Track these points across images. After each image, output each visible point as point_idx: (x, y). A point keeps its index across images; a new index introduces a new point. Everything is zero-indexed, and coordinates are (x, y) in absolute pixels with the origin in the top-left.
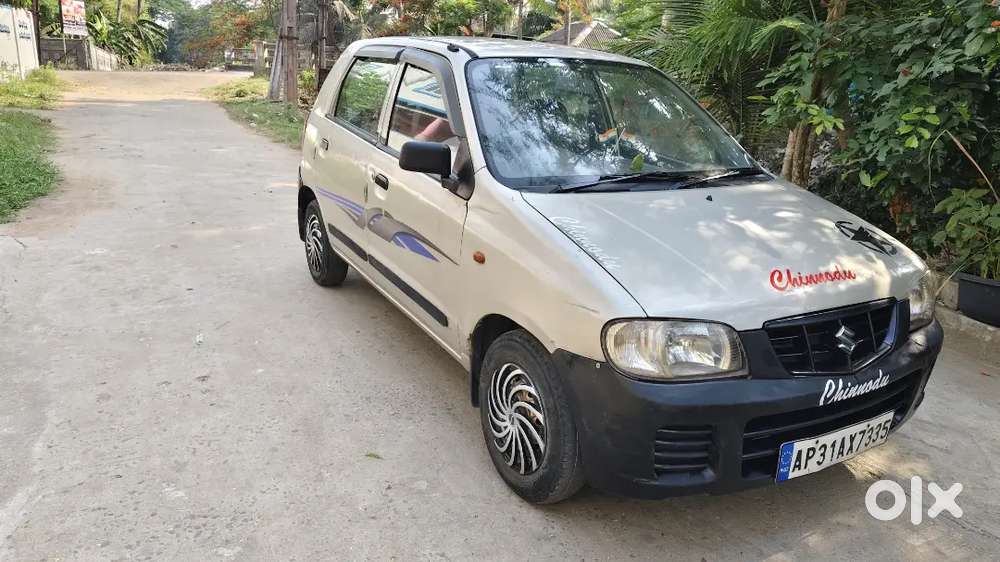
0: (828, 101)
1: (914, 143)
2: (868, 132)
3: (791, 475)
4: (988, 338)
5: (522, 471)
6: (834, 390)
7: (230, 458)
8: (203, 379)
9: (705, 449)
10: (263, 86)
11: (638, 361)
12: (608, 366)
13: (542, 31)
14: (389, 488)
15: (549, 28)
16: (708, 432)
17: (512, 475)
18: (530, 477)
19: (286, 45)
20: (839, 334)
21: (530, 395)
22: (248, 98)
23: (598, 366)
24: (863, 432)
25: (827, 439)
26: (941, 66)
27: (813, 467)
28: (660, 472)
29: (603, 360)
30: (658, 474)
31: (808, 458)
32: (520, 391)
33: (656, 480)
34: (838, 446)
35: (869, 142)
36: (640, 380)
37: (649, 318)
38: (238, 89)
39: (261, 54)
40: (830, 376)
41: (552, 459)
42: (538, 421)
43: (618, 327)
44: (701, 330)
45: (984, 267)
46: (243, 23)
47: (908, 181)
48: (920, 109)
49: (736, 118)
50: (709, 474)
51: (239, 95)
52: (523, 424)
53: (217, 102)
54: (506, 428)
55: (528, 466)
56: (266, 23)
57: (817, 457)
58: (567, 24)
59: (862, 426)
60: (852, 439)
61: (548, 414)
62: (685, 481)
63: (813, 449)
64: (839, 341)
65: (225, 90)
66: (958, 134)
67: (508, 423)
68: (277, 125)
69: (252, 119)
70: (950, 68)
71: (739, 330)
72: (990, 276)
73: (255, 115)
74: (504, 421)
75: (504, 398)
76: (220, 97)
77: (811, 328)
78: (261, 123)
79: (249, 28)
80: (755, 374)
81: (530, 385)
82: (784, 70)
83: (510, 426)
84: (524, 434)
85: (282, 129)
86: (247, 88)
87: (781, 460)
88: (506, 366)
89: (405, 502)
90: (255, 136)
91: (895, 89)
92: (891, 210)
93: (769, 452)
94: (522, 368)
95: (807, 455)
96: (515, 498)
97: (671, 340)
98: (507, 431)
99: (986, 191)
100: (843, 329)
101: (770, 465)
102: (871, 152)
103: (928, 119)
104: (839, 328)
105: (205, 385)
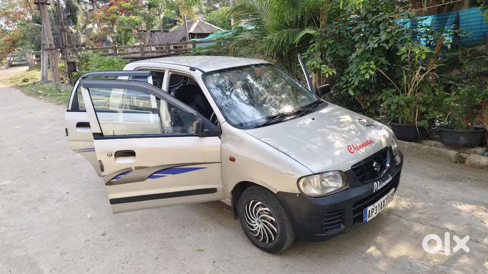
0: (328, 60)
1: (367, 77)
2: (348, 73)
3: (368, 220)
4: (406, 147)
5: (267, 242)
6: (377, 186)
7: (140, 266)
8: (104, 235)
9: (340, 218)
10: (37, 75)
11: (312, 190)
12: (302, 194)
13: (171, 27)
14: (214, 262)
15: (175, 24)
16: (340, 212)
17: (262, 245)
18: (272, 243)
19: (50, 53)
20: (374, 165)
21: (266, 211)
22: (30, 82)
23: (298, 195)
24: (387, 198)
25: (377, 204)
26: (373, 45)
27: (374, 215)
28: (327, 230)
29: (299, 192)
30: (326, 231)
31: (372, 212)
32: (262, 211)
33: (326, 233)
34: (380, 205)
35: (350, 77)
36: (315, 198)
37: (314, 174)
38: (23, 78)
39: (32, 58)
40: (375, 181)
41: (281, 234)
42: (272, 220)
43: (303, 180)
44: (331, 174)
45: (400, 119)
46: (10, 40)
47: (364, 87)
48: (367, 63)
49: (287, 68)
50: (342, 226)
51: (24, 81)
52: (265, 223)
53: (14, 87)
54: (256, 226)
55: (270, 239)
56: (24, 38)
57: (375, 211)
58: (185, 22)
59: (386, 196)
60: (384, 201)
61: (277, 217)
62: (336, 231)
63: (373, 209)
64: (375, 167)
65: (16, 79)
66: (381, 68)
67: (257, 224)
68: (55, 95)
69: (39, 94)
70: (376, 45)
71: (344, 171)
72: (402, 122)
73: (40, 91)
74: (255, 223)
75: (254, 215)
76: (14, 84)
77: (365, 165)
78: (45, 95)
79: (14, 42)
80: (352, 187)
81: (266, 207)
82: (309, 52)
83: (258, 225)
84: (266, 227)
85: (59, 97)
86: (27, 76)
87: (364, 216)
88: (252, 202)
89: (224, 266)
90: (45, 104)
91: (357, 56)
92: (358, 100)
93: (360, 213)
94: (260, 201)
95: (372, 211)
96: (265, 254)
97: (322, 180)
98: (257, 227)
99: (396, 90)
100: (375, 163)
101: (360, 218)
102: (351, 81)
103: (371, 66)
104: (373, 163)
105: (107, 237)
